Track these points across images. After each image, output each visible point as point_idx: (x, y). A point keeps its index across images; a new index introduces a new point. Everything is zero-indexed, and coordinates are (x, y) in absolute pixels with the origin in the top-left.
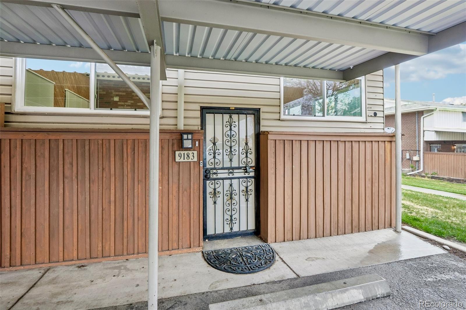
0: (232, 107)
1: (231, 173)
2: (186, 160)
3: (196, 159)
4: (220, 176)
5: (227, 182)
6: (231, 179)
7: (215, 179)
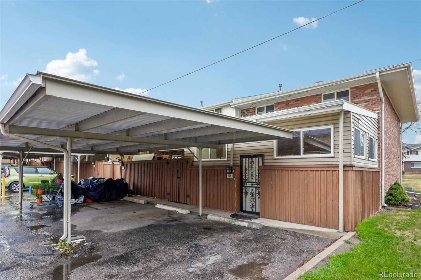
0: (252, 155)
1: (252, 184)
2: (230, 177)
3: (233, 177)
4: (248, 185)
5: (251, 188)
6: (252, 187)
7: (246, 187)
